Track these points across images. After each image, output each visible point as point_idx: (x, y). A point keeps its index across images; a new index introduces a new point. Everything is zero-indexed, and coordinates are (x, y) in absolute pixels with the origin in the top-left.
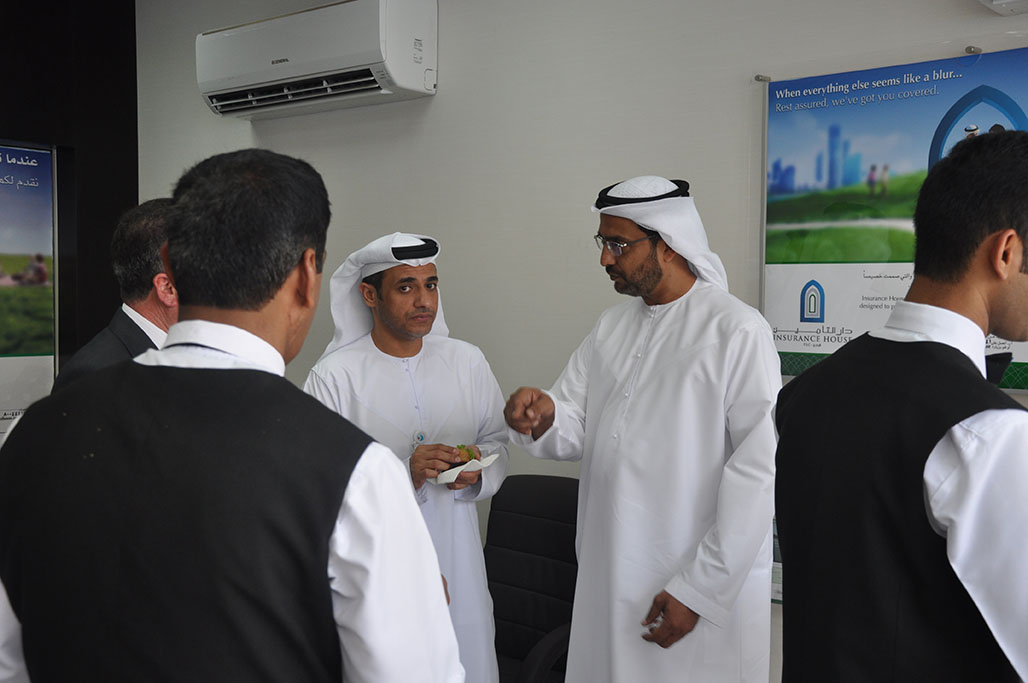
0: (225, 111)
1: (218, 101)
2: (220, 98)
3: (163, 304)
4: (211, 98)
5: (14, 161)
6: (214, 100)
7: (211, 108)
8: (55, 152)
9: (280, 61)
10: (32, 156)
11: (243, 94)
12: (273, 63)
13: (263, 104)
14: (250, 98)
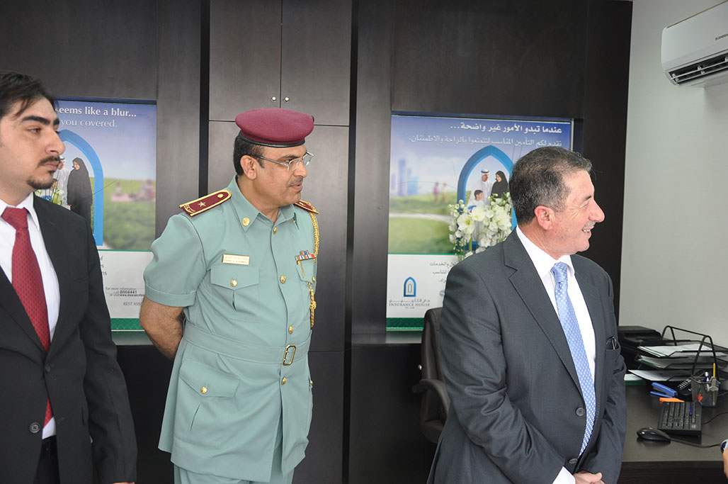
0: (683, 81)
1: (677, 75)
2: (678, 72)
3: (541, 228)
4: (671, 73)
5: (547, 130)
6: (673, 75)
7: (671, 81)
8: (573, 123)
9: (722, 37)
10: (558, 127)
11: (694, 67)
12: (716, 39)
13: (710, 72)
14: (699, 69)
